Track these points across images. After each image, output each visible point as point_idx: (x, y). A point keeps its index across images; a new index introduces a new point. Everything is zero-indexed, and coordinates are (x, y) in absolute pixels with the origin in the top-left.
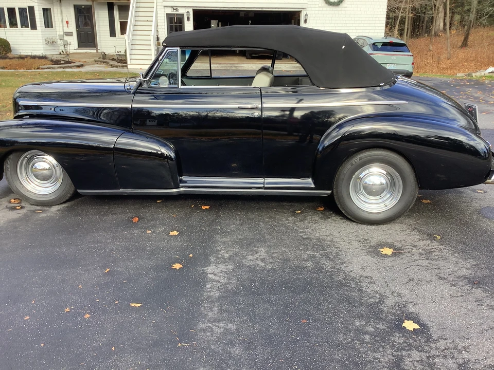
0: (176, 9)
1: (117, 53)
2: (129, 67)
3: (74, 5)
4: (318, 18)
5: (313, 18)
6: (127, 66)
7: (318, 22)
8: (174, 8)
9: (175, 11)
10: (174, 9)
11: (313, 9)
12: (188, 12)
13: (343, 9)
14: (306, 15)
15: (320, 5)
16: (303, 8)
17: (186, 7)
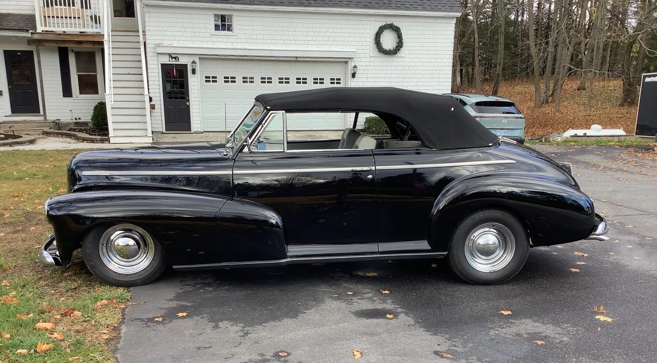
0: (175, 58)
1: (75, 121)
2: (112, 140)
3: (4, 51)
4: (370, 72)
5: (363, 72)
6: (108, 140)
7: (369, 76)
8: (173, 56)
9: (174, 60)
10: (172, 58)
11: (363, 60)
12: (194, 62)
13: (400, 60)
14: (355, 67)
15: (371, 55)
16: (350, 58)
17: (189, 54)
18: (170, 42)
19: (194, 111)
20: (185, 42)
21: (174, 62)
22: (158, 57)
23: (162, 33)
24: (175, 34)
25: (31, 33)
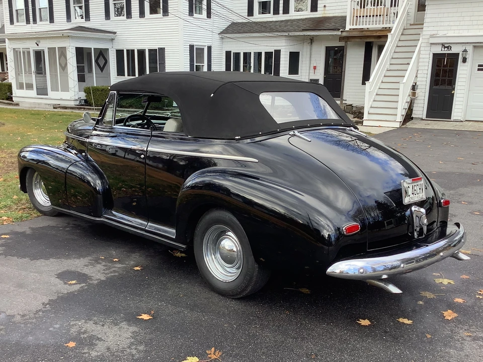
0: (448, 47)
2: (365, 123)
3: (326, 47)
6: (362, 123)
8: (446, 45)
9: (446, 49)
10: (445, 47)
12: (465, 51)
17: (463, 43)
18: (445, 32)
19: (457, 99)
20: (461, 31)
21: (446, 51)
22: (431, 46)
23: (439, 24)
24: (452, 23)
25: (341, 31)
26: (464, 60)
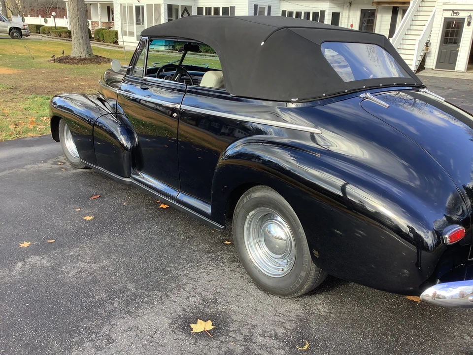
3: (362, 10)
9: (455, 14)
12: (470, 16)
19: (461, 55)
22: (443, 12)
26: (469, 24)
